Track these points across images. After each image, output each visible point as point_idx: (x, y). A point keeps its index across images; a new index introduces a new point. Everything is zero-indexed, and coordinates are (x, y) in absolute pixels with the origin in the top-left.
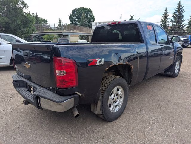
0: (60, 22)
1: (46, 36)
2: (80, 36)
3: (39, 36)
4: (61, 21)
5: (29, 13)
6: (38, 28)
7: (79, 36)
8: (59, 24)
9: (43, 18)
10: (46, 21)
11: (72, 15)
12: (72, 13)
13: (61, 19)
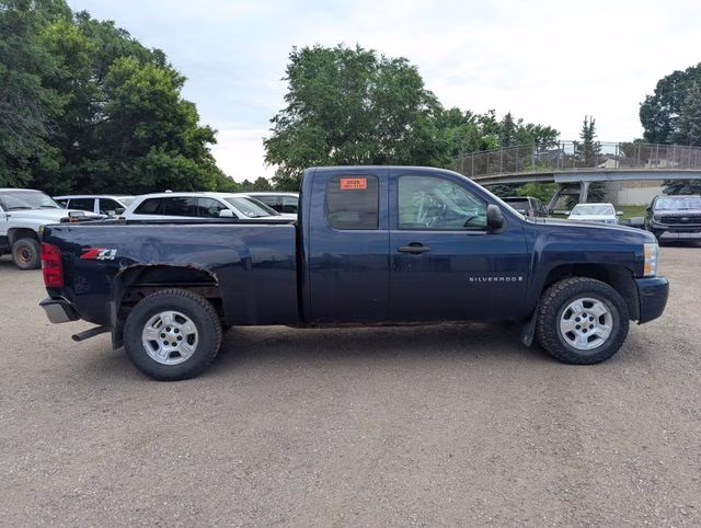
0: (588, 133)
1: (530, 188)
2: (667, 182)
3: (505, 190)
4: (592, 128)
5: (490, 116)
6: (507, 162)
7: (662, 182)
8: (582, 141)
9: (544, 125)
10: (554, 133)
11: (656, 99)
12: (656, 91)
13: (592, 124)
